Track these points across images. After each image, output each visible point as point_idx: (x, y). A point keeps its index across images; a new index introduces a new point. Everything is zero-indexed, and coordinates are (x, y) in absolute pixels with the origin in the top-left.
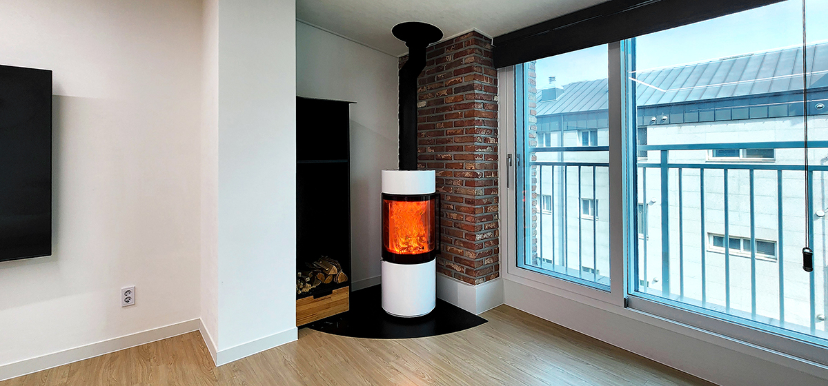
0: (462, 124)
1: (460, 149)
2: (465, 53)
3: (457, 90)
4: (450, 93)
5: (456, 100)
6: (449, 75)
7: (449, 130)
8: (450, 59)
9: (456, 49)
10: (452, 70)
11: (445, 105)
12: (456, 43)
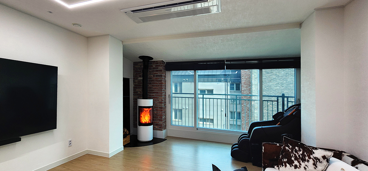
0: (158, 86)
1: (157, 93)
2: (159, 66)
3: (156, 76)
4: (154, 76)
5: (156, 78)
6: (154, 71)
7: (154, 87)
8: (154, 66)
9: (156, 64)
10: (155, 70)
11: (152, 80)
12: (157, 62)
